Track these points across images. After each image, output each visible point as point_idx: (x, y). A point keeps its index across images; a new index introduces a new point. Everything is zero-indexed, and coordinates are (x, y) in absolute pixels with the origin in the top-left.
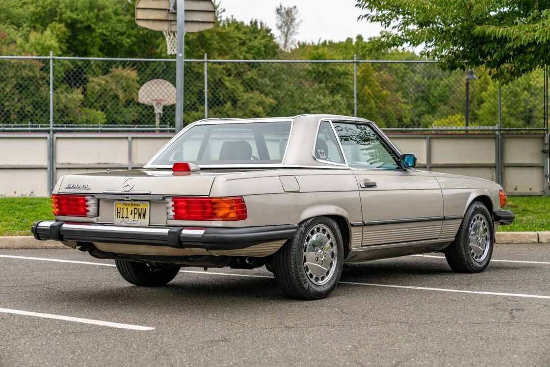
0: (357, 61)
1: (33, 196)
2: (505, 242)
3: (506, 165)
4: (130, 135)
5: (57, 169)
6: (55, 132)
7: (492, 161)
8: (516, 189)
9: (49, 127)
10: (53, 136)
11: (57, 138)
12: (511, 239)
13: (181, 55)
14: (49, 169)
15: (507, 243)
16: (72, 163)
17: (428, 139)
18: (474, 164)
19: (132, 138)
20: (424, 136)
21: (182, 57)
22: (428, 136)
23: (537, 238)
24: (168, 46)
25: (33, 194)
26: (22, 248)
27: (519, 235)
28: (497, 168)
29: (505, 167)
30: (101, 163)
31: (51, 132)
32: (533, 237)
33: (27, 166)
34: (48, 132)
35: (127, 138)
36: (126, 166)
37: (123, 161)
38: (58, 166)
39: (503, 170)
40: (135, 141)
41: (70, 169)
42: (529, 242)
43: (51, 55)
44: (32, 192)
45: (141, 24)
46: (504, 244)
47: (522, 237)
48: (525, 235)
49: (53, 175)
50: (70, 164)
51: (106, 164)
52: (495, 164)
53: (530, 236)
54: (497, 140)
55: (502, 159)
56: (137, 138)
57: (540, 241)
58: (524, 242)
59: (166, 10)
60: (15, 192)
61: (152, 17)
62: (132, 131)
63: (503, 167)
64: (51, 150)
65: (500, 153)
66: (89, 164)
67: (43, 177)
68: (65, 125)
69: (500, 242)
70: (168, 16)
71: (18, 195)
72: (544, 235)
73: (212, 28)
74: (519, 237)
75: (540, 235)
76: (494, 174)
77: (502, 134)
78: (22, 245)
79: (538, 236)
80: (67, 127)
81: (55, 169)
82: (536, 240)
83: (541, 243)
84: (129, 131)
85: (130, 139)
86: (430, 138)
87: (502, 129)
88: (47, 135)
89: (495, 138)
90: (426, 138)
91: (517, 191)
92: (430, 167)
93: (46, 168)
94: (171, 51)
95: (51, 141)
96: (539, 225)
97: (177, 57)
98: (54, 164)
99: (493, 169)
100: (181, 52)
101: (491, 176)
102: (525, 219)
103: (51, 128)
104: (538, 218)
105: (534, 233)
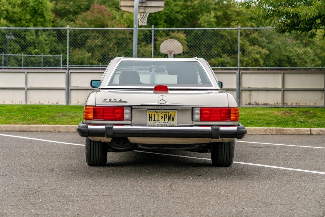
0: (241, 28)
1: (58, 104)
2: (290, 134)
5: (71, 89)
6: (69, 69)
7: (322, 87)
9: (66, 66)
10: (69, 71)
11: (71, 73)
12: (294, 132)
14: (66, 89)
15: (292, 134)
16: (79, 86)
18: (311, 89)
23: (310, 132)
25: (58, 103)
26: (19, 131)
27: (299, 130)
32: (308, 131)
33: (55, 88)
34: (66, 69)
38: (71, 88)
41: (78, 89)
42: (305, 134)
43: (68, 27)
44: (57, 102)
45: (123, 9)
46: (290, 135)
47: (301, 131)
48: (303, 130)
49: (68, 93)
50: (78, 87)
53: (306, 130)
57: (312, 133)
58: (302, 134)
60: (49, 102)
61: (129, 5)
64: (68, 79)
66: (88, 87)
67: (63, 94)
68: (75, 66)
69: (287, 134)
71: (50, 103)
72: (315, 130)
73: (162, 10)
74: (299, 131)
75: (312, 130)
78: (19, 129)
80: (76, 66)
81: (69, 90)
82: (309, 133)
83: (313, 134)
88: (66, 71)
89: (324, 73)
90: (281, 73)
92: (284, 90)
93: (65, 89)
94: (141, 24)
95: (68, 74)
96: (317, 124)
97: (134, 27)
98: (69, 87)
99: (322, 92)
100: (136, 24)
101: (321, 96)
102: (311, 120)
103: (68, 67)
104: (319, 120)
105: (309, 129)
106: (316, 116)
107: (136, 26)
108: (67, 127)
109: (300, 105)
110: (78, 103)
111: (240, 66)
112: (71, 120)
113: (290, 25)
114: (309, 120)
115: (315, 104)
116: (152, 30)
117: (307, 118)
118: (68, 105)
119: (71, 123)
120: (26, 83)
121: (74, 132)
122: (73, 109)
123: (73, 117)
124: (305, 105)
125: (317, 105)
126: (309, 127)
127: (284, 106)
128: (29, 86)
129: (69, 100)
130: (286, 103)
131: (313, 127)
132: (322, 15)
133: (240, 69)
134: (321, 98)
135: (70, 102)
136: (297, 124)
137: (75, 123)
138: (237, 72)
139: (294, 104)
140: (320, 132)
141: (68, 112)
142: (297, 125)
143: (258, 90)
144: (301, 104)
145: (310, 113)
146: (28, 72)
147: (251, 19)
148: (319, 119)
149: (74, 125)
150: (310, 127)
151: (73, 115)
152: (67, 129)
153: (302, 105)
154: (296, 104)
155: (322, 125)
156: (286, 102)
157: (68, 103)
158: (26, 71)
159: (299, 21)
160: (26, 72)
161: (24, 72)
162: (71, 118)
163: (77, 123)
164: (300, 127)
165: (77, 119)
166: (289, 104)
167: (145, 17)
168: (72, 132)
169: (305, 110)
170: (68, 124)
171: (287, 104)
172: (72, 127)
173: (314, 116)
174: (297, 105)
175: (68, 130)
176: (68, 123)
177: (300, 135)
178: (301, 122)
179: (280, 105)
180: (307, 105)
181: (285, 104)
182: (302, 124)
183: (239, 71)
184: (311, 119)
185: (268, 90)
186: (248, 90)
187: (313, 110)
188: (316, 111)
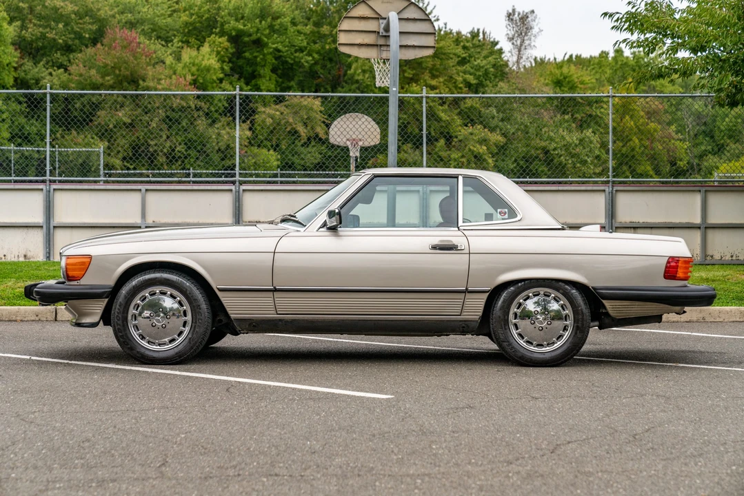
0: (613, 95)
9: (235, 177)
10: (239, 188)
13: (394, 89)
17: (702, 193)
20: (697, 188)
21: (396, 91)
22: (704, 189)
24: (377, 76)
31: (237, 183)
34: (233, 183)
43: (238, 90)
45: (343, 49)
59: (375, 32)
61: (358, 41)
62: (335, 183)
64: (237, 205)
70: (377, 41)
73: (431, 54)
84: (330, 183)
86: (706, 191)
88: (233, 187)
90: (700, 191)
92: (706, 228)
95: (237, 194)
103: (237, 178)
109: (740, 258)
111: (614, 177)
120: (144, 215)
127: (707, 262)
128: (150, 221)
130: (711, 254)
133: (614, 182)
138: (608, 189)
139: (728, 258)
143: (652, 228)
146: (147, 190)
154: (732, 256)
156: (710, 252)
158: (143, 187)
160: (143, 190)
161: (140, 190)
166: (717, 257)
171: (712, 257)
174: (734, 258)
179: (699, 258)
181: (709, 258)
183: (610, 186)
185: (674, 228)
186: (631, 228)
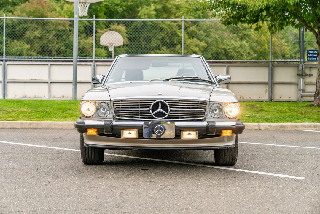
3: (274, 83)
4: (50, 63)
5: (7, 82)
6: (6, 61)
7: (266, 80)
8: (281, 97)
9: (3, 58)
10: (5, 63)
11: (7, 64)
14: (3, 82)
16: (16, 79)
17: (227, 67)
18: (255, 82)
19: (51, 65)
21: (77, 17)
22: (227, 65)
23: (258, 127)
28: (269, 84)
29: (274, 84)
30: (33, 79)
31: (4, 61)
32: (256, 126)
34: (2, 61)
35: (48, 65)
36: (47, 81)
37: (46, 78)
38: (8, 81)
39: (272, 86)
40: (52, 67)
41: (15, 82)
42: (253, 129)
47: (249, 126)
48: (251, 125)
49: (5, 86)
50: (15, 79)
51: (36, 80)
52: (268, 82)
53: (254, 126)
54: (269, 67)
55: (272, 80)
56: (54, 65)
57: (260, 129)
58: (250, 129)
62: (51, 61)
63: (273, 85)
64: (4, 71)
65: (271, 75)
66: (26, 80)
68: (12, 57)
72: (263, 125)
74: (247, 126)
75: (260, 125)
76: (267, 88)
77: (272, 64)
79: (259, 125)
80: (13, 58)
81: (6, 82)
82: (257, 128)
83: (261, 130)
84: (49, 61)
85: (49, 65)
86: (228, 66)
87: (272, 61)
88: (2, 63)
89: (268, 66)
90: (225, 66)
91: (281, 99)
92: (228, 84)
94: (82, 14)
95: (4, 66)
96: (264, 119)
97: (74, 17)
98: (6, 79)
99: (266, 85)
100: (76, 14)
101: (265, 89)
102: (258, 115)
104: (267, 115)
105: (257, 124)
106: (263, 110)
107: (76, 16)
108: (2, 123)
110: (15, 96)
112: (7, 115)
113: (236, 17)
114: (256, 115)
115: (259, 97)
116: (93, 20)
117: (254, 112)
118: (5, 98)
119: (7, 119)
121: (11, 129)
122: (10, 103)
123: (10, 113)
124: (250, 98)
125: (261, 99)
126: (256, 122)
129: (6, 94)
131: (261, 122)
132: (270, 6)
134: (265, 91)
135: (7, 96)
136: (245, 118)
137: (12, 118)
139: (239, 98)
140: (269, 127)
141: (4, 107)
142: (244, 120)
144: (245, 98)
145: (257, 108)
147: (196, 10)
148: (266, 113)
149: (10, 121)
150: (258, 122)
151: (10, 110)
152: (2, 125)
153: (247, 99)
155: (270, 120)
157: (4, 97)
159: (245, 13)
162: (7, 114)
163: (13, 118)
164: (248, 122)
165: (13, 115)
167: (86, 7)
168: (8, 128)
169: (251, 104)
170: (3, 120)
172: (9, 123)
173: (261, 110)
175: (4, 126)
176: (4, 118)
177: (248, 130)
178: (248, 116)
180: (251, 98)
182: (249, 118)
184: (258, 113)
187: (259, 104)
188: (262, 105)
